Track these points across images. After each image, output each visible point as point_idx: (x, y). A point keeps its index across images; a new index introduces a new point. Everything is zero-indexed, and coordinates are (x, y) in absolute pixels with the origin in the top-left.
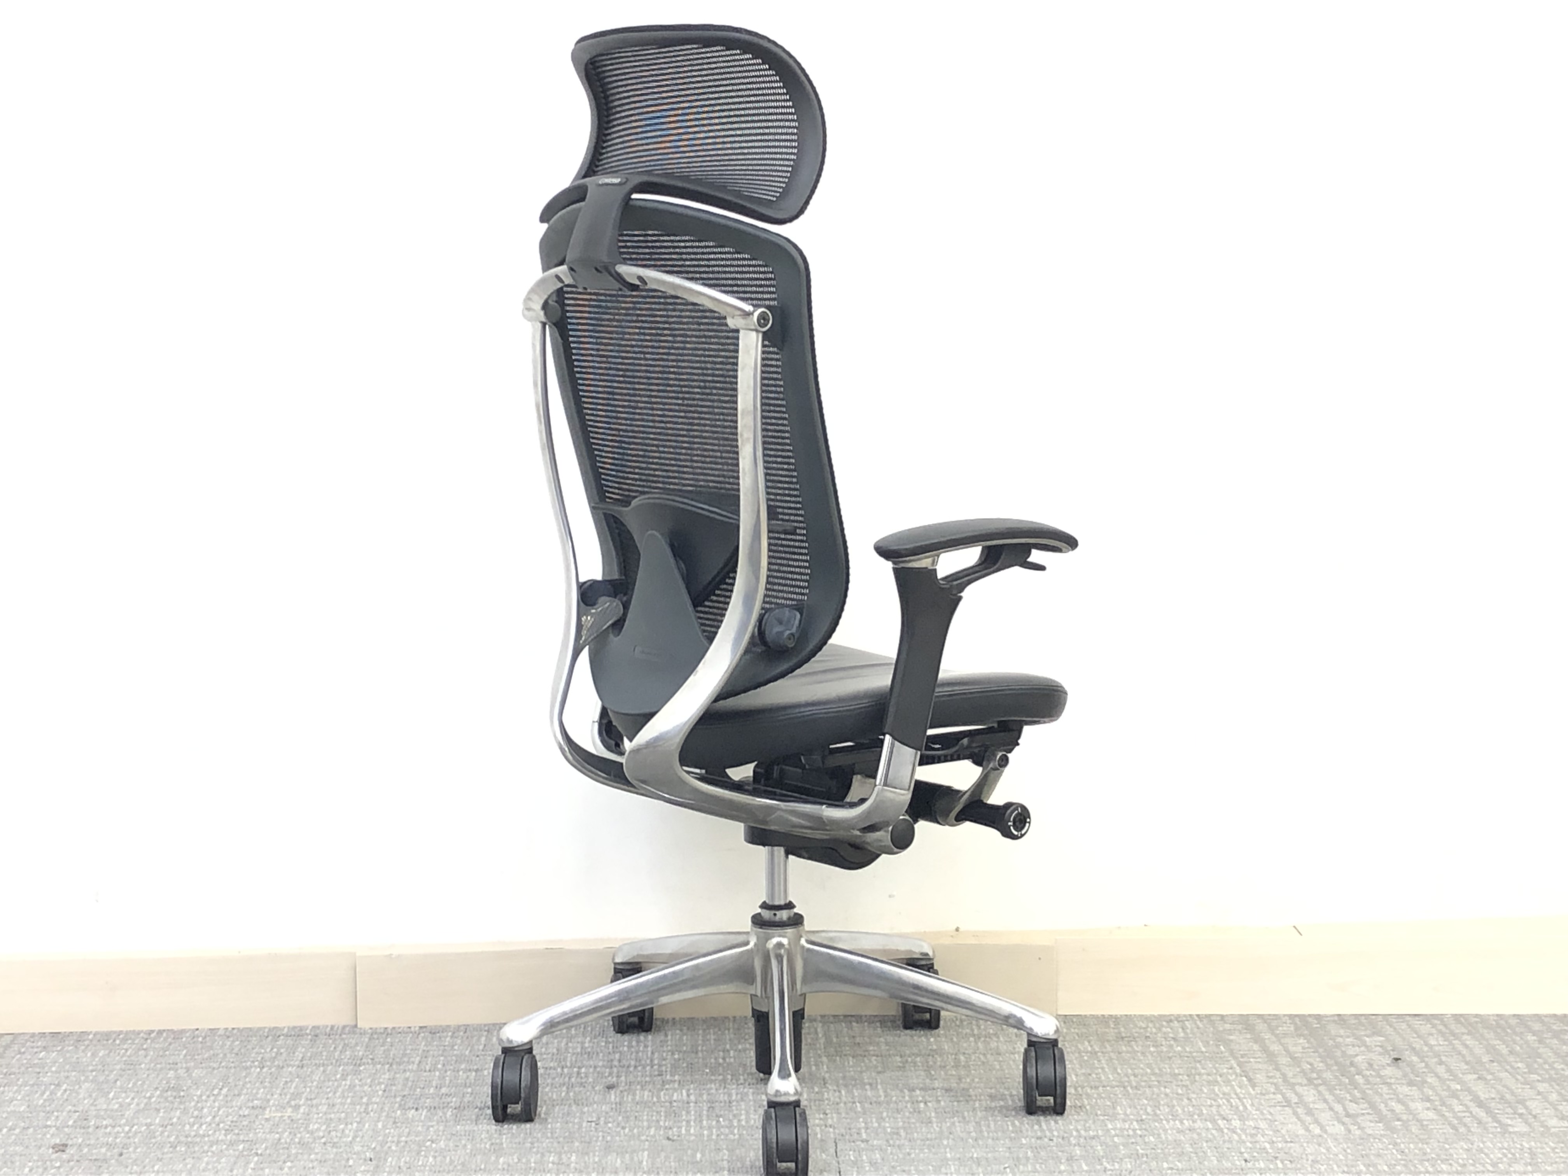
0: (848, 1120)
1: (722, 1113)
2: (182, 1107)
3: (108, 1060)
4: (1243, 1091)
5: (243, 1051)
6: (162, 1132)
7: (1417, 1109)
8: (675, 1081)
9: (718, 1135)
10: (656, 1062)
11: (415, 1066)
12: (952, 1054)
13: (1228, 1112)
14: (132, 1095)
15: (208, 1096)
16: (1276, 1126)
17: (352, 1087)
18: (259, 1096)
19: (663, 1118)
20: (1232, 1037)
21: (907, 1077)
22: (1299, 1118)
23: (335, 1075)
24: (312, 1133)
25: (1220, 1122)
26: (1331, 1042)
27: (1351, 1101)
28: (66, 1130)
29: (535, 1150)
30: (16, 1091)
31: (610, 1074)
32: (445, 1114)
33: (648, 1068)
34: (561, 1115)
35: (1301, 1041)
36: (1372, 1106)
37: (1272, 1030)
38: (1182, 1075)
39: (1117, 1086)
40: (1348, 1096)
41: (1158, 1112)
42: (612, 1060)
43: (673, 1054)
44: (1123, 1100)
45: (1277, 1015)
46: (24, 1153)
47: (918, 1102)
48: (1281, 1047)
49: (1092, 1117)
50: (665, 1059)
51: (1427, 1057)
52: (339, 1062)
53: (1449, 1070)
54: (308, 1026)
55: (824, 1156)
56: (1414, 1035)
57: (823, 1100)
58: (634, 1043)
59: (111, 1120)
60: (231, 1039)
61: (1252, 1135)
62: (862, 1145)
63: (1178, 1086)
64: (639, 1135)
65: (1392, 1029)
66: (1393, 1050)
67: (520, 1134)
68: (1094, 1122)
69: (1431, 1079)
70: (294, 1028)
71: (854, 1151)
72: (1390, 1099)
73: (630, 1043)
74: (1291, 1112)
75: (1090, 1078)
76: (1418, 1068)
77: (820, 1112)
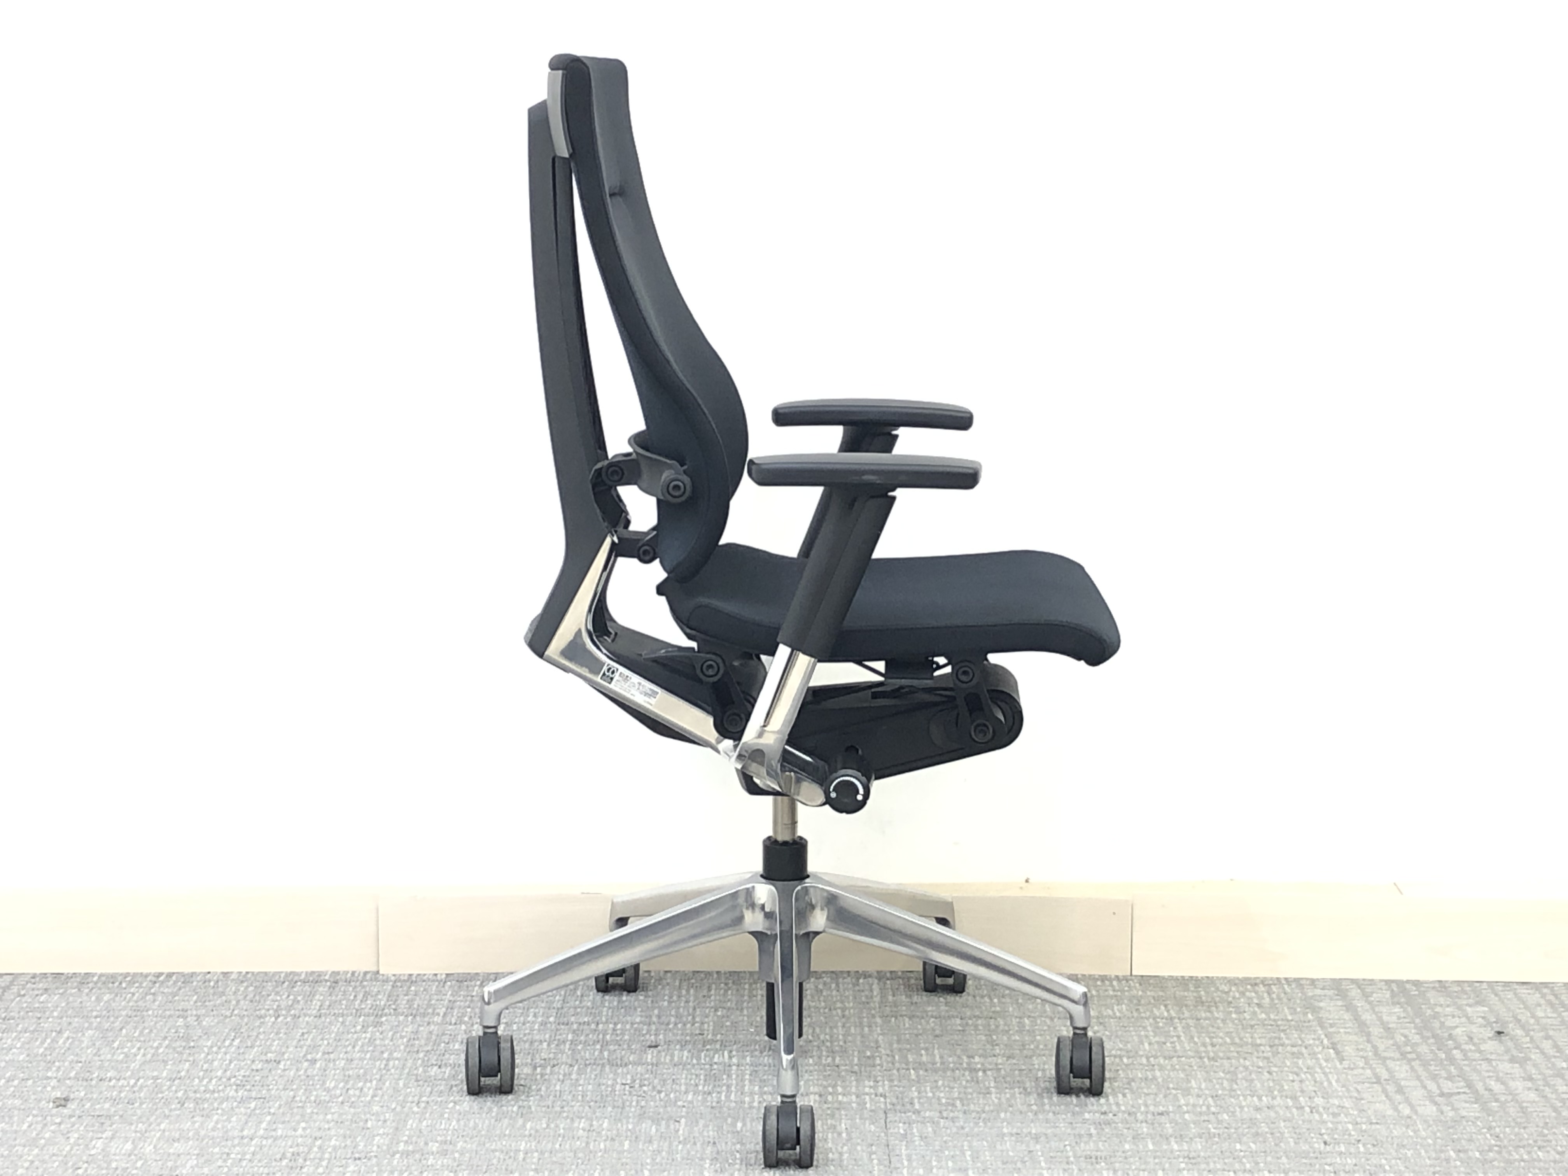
0: (901, 1089)
1: (765, 1077)
2: (191, 1059)
3: (113, 1005)
4: (1329, 1065)
5: (257, 998)
6: (170, 1087)
7: (1516, 1089)
8: (717, 1041)
9: (760, 1102)
10: (697, 1019)
11: (440, 1018)
12: (1016, 1017)
13: (1311, 1088)
14: (138, 1045)
15: (219, 1048)
16: (1363, 1104)
17: (371, 1041)
18: (273, 1048)
19: (702, 1082)
20: (1321, 1004)
21: (966, 1041)
22: (1387, 1096)
23: (355, 1027)
24: (328, 1090)
25: (1301, 1099)
26: (1429, 1012)
27: (1446, 1079)
28: (68, 1082)
29: (565, 1115)
30: (15, 1038)
31: (648, 1032)
33: (689, 1026)
34: (593, 1076)
35: (1398, 1009)
36: (1470, 1085)
37: (1366, 996)
38: (1264, 1046)
39: (1194, 1057)
40: (1444, 1074)
41: (1235, 1086)
42: (651, 1017)
43: (716, 1010)
44: (1199, 1073)
45: (1372, 980)
46: (23, 1107)
47: (976, 1071)
48: (1374, 1016)
49: (1163, 1090)
50: (707, 1017)
51: (1533, 1030)
52: (359, 1013)
53: (1556, 1046)
54: (327, 972)
55: (873, 1128)
56: (1522, 1006)
57: (874, 1066)
58: (675, 998)
59: (116, 1073)
60: (245, 984)
61: (1335, 1115)
62: (914, 1117)
63: (1258, 1058)
64: (677, 1099)
65: (1497, 998)
66: (1495, 1022)
67: (549, 1097)
68: (1165, 1096)
69: (1535, 1056)
70: (313, 973)
71: (904, 1123)
72: (1489, 1077)
73: (671, 997)
74: (1380, 1089)
75: (1164, 1047)
76: (1523, 1043)
77: (869, 1078)
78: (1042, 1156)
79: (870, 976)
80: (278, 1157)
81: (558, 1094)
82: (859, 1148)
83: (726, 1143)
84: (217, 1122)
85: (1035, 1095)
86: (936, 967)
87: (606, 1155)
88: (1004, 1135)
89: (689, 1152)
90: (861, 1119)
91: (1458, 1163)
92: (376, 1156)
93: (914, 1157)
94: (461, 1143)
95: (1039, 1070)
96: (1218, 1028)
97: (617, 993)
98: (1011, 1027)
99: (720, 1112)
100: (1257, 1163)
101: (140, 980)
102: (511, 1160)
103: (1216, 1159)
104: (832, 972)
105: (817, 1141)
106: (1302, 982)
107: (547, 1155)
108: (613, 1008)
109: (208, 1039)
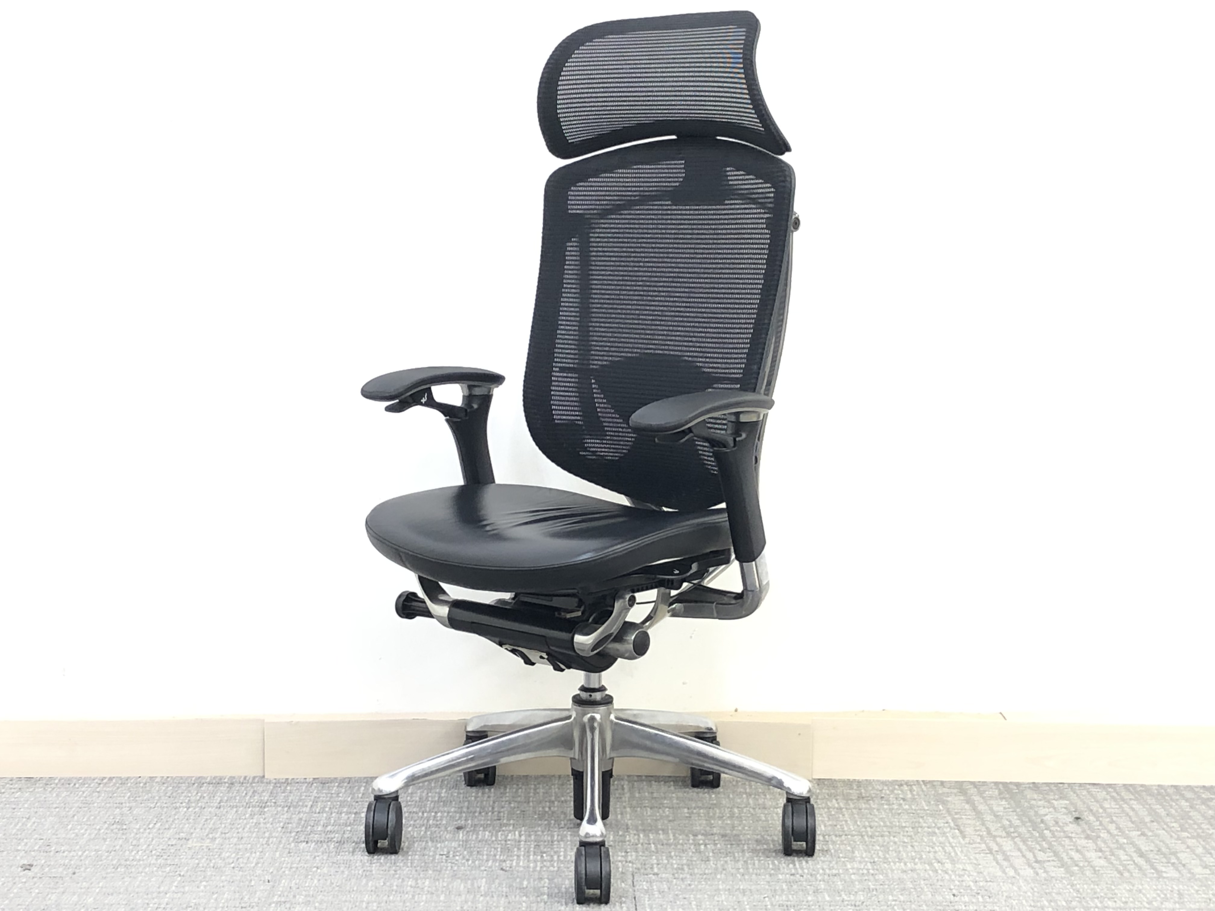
0: (644, 858)
1: (545, 850)
2: (124, 837)
3: (69, 800)
4: (955, 841)
5: (174, 794)
6: (108, 856)
7: (1091, 858)
8: (510, 824)
9: (541, 867)
10: (496, 809)
12: (728, 808)
13: (942, 857)
14: (86, 827)
15: (145, 829)
16: (980, 869)
17: (257, 824)
18: (184, 830)
19: (499, 853)
20: (949, 799)
21: (692, 825)
22: (997, 863)
23: (244, 815)
24: (224, 859)
25: (936, 865)
26: (1026, 804)
27: (1040, 850)
28: (33, 853)
31: (460, 818)
32: (328, 846)
33: (490, 814)
34: (419, 849)
35: (1004, 802)
36: (1056, 854)
37: (981, 794)
38: (908, 827)
39: (857, 835)
40: (1038, 847)
41: (887, 856)
42: (462, 807)
43: (510, 803)
44: (860, 846)
45: (986, 782)
47: (700, 845)
48: (987, 807)
49: (835, 859)
50: (503, 807)
51: (1102, 817)
52: (248, 805)
53: (1119, 828)
54: (228, 776)
55: (623, 885)
56: (1093, 800)
57: (625, 842)
60: (165, 785)
61: (960, 876)
62: (654, 877)
63: (903, 836)
64: (480, 866)
65: (1075, 795)
66: (1075, 811)
68: (837, 863)
69: (1104, 835)
70: (215, 778)
71: (647, 882)
72: (1071, 849)
74: (992, 858)
75: (836, 828)
76: (1094, 826)
77: (621, 851)
78: (748, 904)
79: (622, 779)
81: (393, 861)
87: (427, 905)
88: (720, 890)
90: (614, 879)
93: (654, 906)
96: (875, 815)
99: (512, 874)
101: (89, 782)
102: (357, 908)
106: (934, 783)
107: (383, 904)
108: (435, 802)
109: (137, 823)
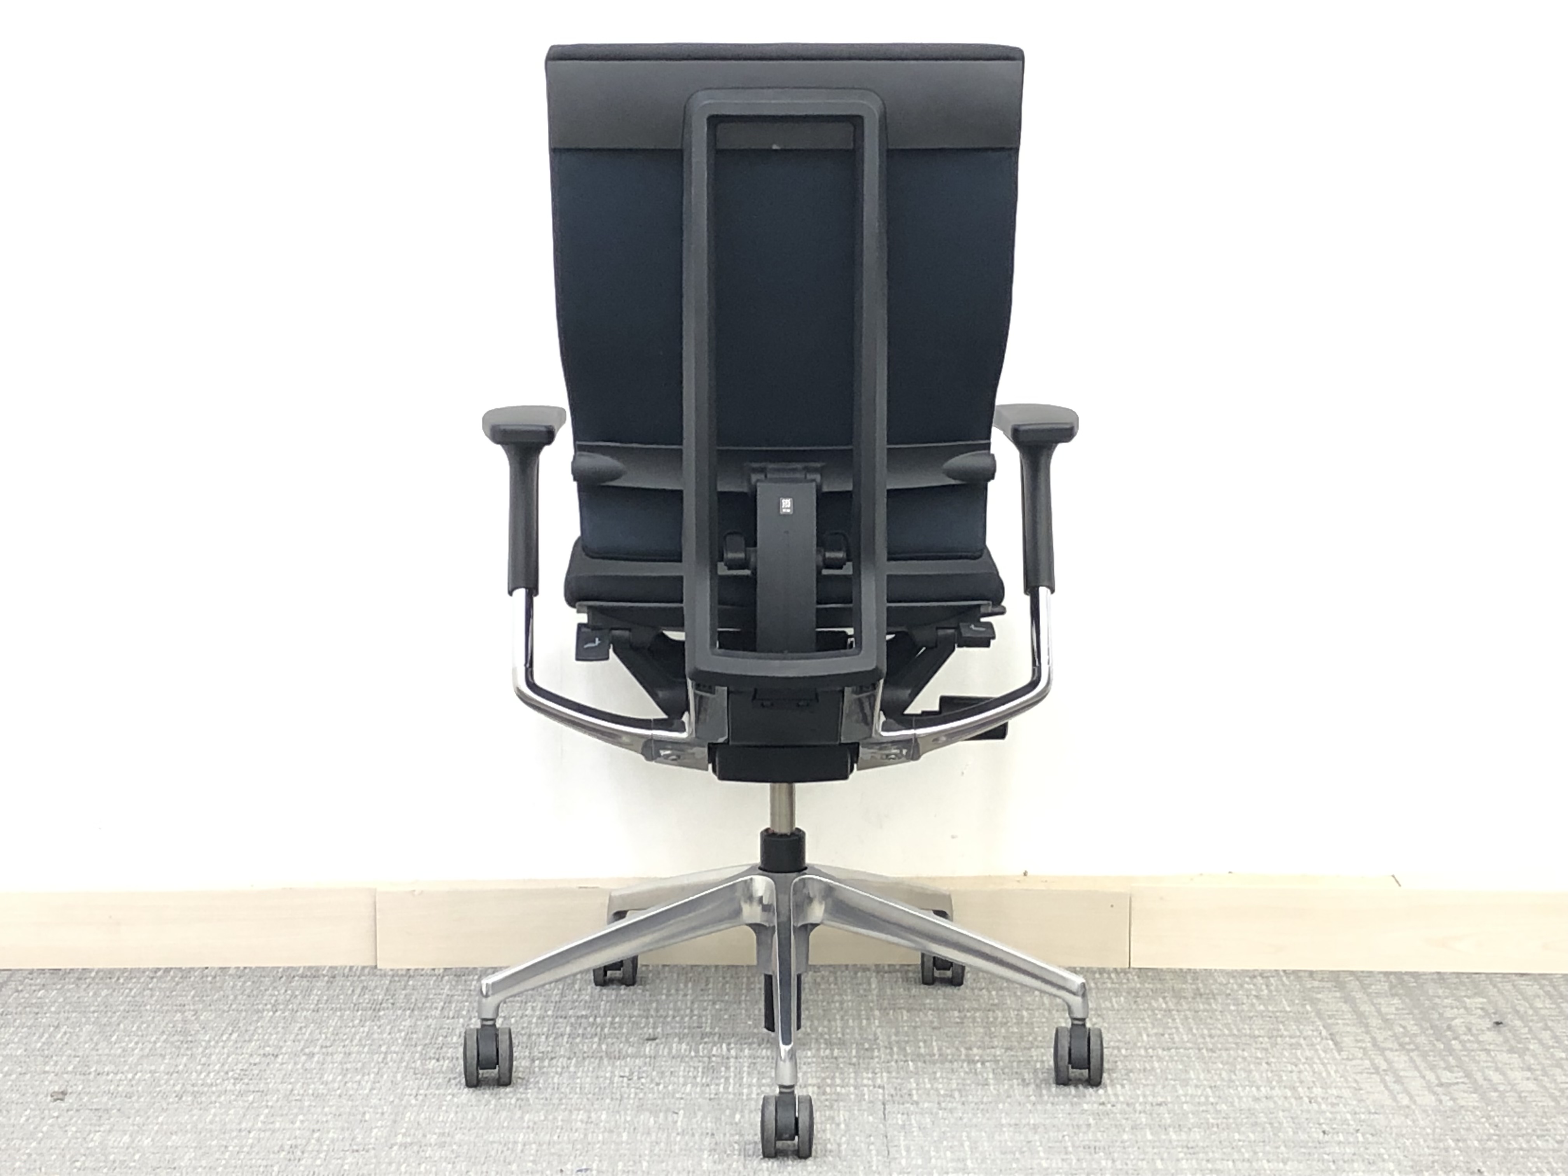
1: (764, 1069)
2: (189, 1053)
3: (111, 1000)
4: (1328, 1056)
5: (255, 993)
6: (168, 1080)
7: (1515, 1079)
8: (715, 1034)
9: (758, 1094)
10: (696, 1012)
11: (438, 1012)
12: (1014, 1010)
13: (1309, 1078)
14: (136, 1039)
15: (217, 1042)
16: (1361, 1095)
17: (369, 1035)
18: (271, 1043)
19: (700, 1074)
20: (1319, 996)
21: (964, 1033)
22: (1386, 1087)
23: (353, 1021)
24: (327, 1083)
25: (1300, 1089)
26: (1427, 1003)
27: (1445, 1069)
28: (65, 1076)
29: (563, 1107)
30: (13, 1032)
31: (647, 1024)
33: (687, 1019)
34: (591, 1069)
35: (1396, 1001)
36: (1468, 1075)
37: (1364, 988)
38: (1263, 1037)
39: (1192, 1048)
40: (1442, 1064)
41: (1234, 1077)
42: (649, 1010)
43: (714, 1003)
44: (1197, 1064)
45: (1371, 972)
46: (20, 1101)
47: (975, 1062)
48: (1373, 1008)
49: (1162, 1081)
50: (705, 1010)
51: (1532, 1021)
52: (356, 1007)
53: (1555, 1037)
54: (325, 967)
55: (871, 1118)
56: (1519, 997)
57: (872, 1058)
58: (673, 991)
59: (113, 1067)
60: (243, 979)
61: (1333, 1105)
62: (912, 1108)
63: (1257, 1049)
64: (674, 1092)
65: (1495, 990)
66: (1495, 1013)
67: (546, 1089)
68: (1164, 1087)
69: (1534, 1046)
70: (310, 968)
71: (903, 1114)
72: (1487, 1067)
73: (669, 991)
74: (1379, 1080)
75: (1163, 1038)
76: (1521, 1034)
77: (867, 1070)
78: (1041, 1145)
79: (869, 969)
80: (276, 1149)
81: (556, 1086)
82: (857, 1139)
83: (725, 1135)
84: (215, 1115)
85: (1033, 1086)
86: (934, 958)
87: (604, 1147)
88: (1002, 1125)
89: (687, 1144)
90: (859, 1110)
91: (1457, 1152)
92: (374, 1149)
93: (912, 1148)
94: (459, 1135)
95: (1037, 1061)
96: (1218, 1020)
97: (615, 987)
98: (1009, 1019)
99: (718, 1104)
100: (1255, 1153)
101: (138, 975)
102: (509, 1152)
103: (1214, 1149)
104: (830, 966)
105: (815, 1132)
106: (1300, 974)
107: (545, 1147)
108: (611, 1001)
109: (206, 1033)
